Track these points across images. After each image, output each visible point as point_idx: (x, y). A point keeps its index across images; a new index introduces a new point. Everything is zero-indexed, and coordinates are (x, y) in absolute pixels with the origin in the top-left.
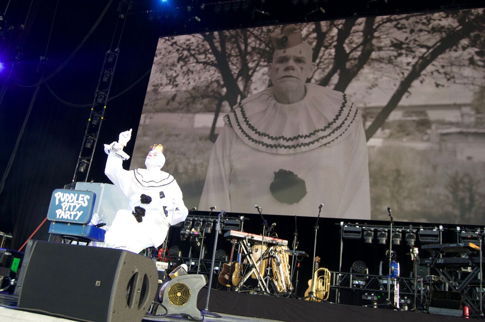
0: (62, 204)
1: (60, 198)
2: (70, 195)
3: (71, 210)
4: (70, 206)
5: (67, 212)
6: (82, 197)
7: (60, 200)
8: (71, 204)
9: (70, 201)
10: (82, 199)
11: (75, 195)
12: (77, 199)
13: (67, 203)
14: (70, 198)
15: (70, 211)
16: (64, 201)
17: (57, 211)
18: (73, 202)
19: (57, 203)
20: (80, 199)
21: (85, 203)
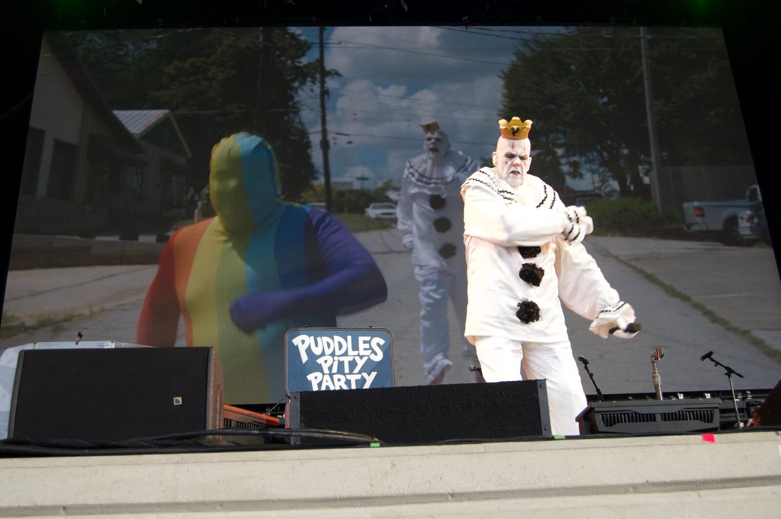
0: (320, 361)
1: (310, 346)
2: (333, 339)
3: (347, 370)
4: (341, 364)
5: (336, 377)
6: (365, 342)
7: (309, 351)
8: (341, 359)
9: (338, 353)
10: (367, 346)
11: (346, 340)
12: (355, 347)
13: (331, 357)
14: (334, 345)
15: (344, 374)
16: (323, 354)
17: (310, 377)
18: (346, 354)
19: (304, 358)
20: (362, 346)
21: (376, 354)
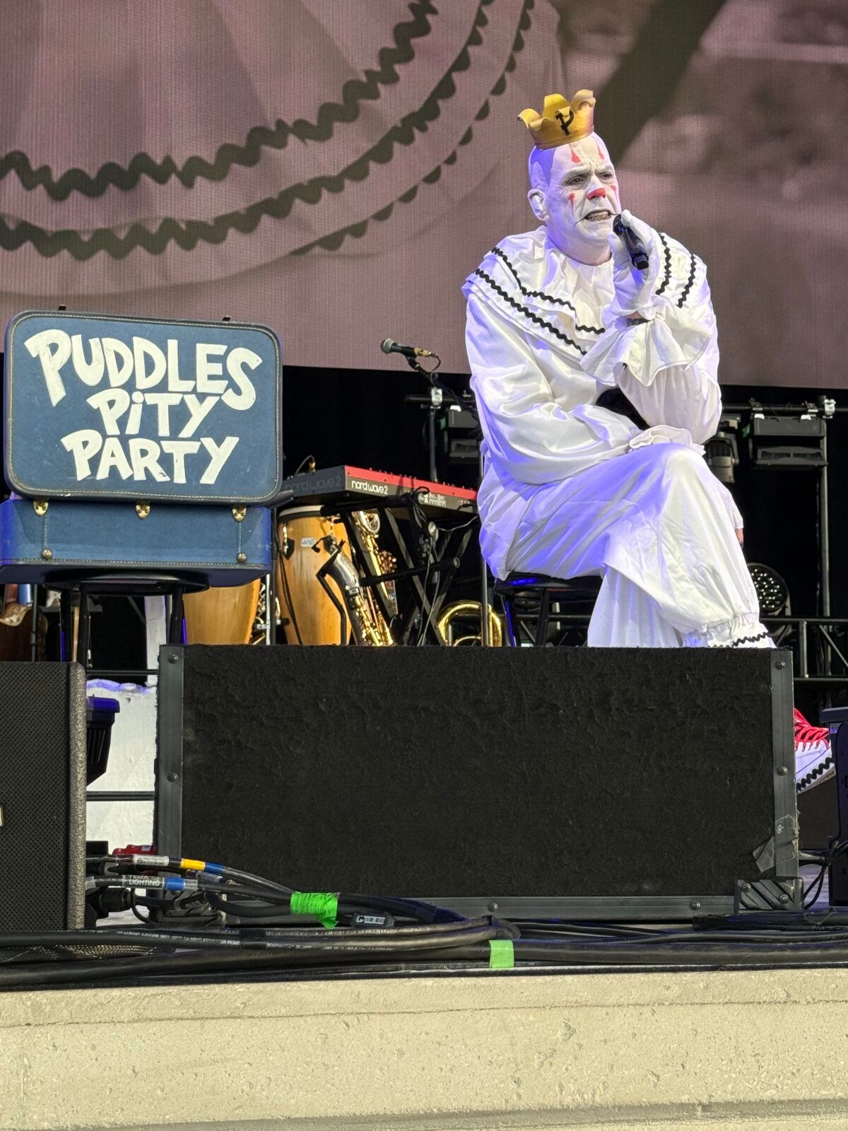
0: (96, 401)
1: (70, 361)
2: (130, 345)
3: (164, 430)
4: (150, 413)
5: (136, 445)
6: (211, 359)
7: (67, 373)
8: (151, 399)
9: (143, 382)
10: (217, 369)
11: (165, 350)
12: (188, 371)
13: (125, 394)
14: (134, 361)
15: (158, 439)
16: (105, 384)
17: (71, 442)
18: (162, 387)
19: (57, 392)
20: (204, 368)
21: (238, 391)
